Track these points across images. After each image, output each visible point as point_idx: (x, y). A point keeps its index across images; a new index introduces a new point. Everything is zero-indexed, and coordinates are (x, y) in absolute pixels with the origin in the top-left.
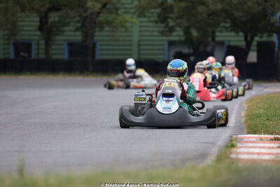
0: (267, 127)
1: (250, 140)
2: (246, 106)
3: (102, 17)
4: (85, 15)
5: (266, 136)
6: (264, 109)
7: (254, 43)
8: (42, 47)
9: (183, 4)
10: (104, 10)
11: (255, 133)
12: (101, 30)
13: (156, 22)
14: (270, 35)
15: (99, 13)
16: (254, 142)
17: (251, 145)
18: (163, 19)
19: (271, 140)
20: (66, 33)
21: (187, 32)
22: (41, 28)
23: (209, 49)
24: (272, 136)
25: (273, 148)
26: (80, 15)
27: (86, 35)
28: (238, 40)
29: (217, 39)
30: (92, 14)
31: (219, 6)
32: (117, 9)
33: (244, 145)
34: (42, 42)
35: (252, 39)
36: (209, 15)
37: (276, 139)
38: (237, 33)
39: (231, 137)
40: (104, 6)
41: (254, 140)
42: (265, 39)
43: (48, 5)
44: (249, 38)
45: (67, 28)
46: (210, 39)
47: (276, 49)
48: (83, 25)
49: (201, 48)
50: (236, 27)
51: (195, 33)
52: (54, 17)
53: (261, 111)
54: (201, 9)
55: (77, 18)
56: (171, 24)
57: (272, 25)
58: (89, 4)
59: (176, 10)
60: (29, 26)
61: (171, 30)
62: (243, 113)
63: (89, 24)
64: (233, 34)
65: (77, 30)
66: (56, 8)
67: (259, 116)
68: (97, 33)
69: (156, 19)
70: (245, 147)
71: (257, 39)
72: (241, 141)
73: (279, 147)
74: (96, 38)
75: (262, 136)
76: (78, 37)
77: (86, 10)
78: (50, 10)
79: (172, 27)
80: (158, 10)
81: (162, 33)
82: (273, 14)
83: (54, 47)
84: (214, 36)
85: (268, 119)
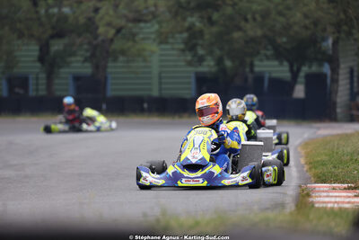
1: (322, 189)
2: (303, 152)
3: (117, 45)
4: (95, 42)
5: (340, 185)
6: (326, 155)
7: (302, 74)
8: (43, 81)
9: (215, 29)
10: (120, 35)
11: (324, 182)
12: (115, 60)
13: (182, 50)
14: (321, 65)
15: (112, 41)
16: (326, 191)
17: (325, 194)
18: (190, 46)
19: (345, 189)
20: (73, 65)
21: (220, 61)
22: (41, 59)
24: (346, 185)
25: (349, 197)
26: (89, 43)
27: (97, 67)
28: (280, 70)
29: (256, 70)
30: (103, 41)
31: (259, 33)
32: (134, 35)
33: (317, 194)
34: (43, 76)
35: (299, 70)
36: (247, 42)
38: (281, 64)
40: (119, 31)
41: (326, 189)
42: (315, 69)
43: (50, 32)
44: (295, 68)
45: (73, 59)
46: (248, 70)
47: (329, 81)
48: (93, 55)
50: (279, 54)
51: (228, 63)
52: (57, 46)
53: (324, 158)
54: (236, 35)
55: (86, 47)
56: (201, 52)
57: (324, 53)
58: (101, 30)
59: (207, 37)
60: (27, 56)
61: (201, 60)
62: (303, 161)
63: (101, 54)
64: (276, 63)
65: (86, 60)
66: (59, 35)
67: (323, 164)
68: (110, 64)
69: (182, 46)
70: (320, 197)
71: (305, 69)
72: (313, 190)
73: (355, 196)
74: (109, 70)
75: (333, 185)
76: (87, 70)
77: (96, 37)
78: (52, 37)
79: (202, 56)
80: (185, 35)
81: (190, 64)
82: (324, 39)
83: (56, 81)
84: (252, 65)
85: (335, 167)
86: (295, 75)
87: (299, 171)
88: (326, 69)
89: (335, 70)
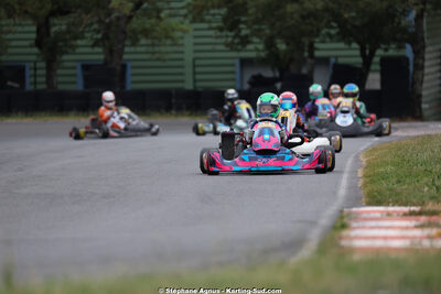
0: (397, 194)
1: (372, 215)
2: (364, 161)
3: (135, 24)
4: (107, 21)
5: (397, 209)
6: (393, 164)
7: (376, 60)
8: (42, 72)
10: (138, 12)
11: (379, 203)
12: (135, 43)
13: (221, 29)
14: (400, 47)
15: (130, 17)
16: (376, 219)
17: (373, 224)
18: (231, 24)
19: (405, 214)
20: (78, 50)
21: (270, 44)
22: (38, 43)
23: (304, 71)
24: (406, 209)
25: (407, 228)
26: (100, 22)
27: (111, 52)
28: (350, 54)
29: (317, 54)
30: (118, 18)
31: (320, 5)
32: (159, 11)
33: (361, 224)
34: (42, 64)
35: (372, 54)
36: (303, 17)
37: (412, 214)
38: (349, 43)
39: (341, 211)
40: (138, 6)
41: (378, 215)
42: (392, 52)
43: (49, 7)
44: (367, 52)
45: (79, 42)
46: (306, 54)
47: (411, 68)
48: (106, 37)
49: (293, 69)
50: (346, 35)
51: (282, 46)
52: (59, 25)
53: (389, 168)
54: (290, 8)
55: (96, 26)
56: (245, 31)
57: (404, 30)
58: (114, 3)
59: (251, 11)
60: (21, 40)
61: (245, 41)
62: (360, 173)
63: (115, 35)
64: (342, 45)
65: (95, 44)
66: (61, 12)
67: (384, 177)
68: (127, 49)
69: (221, 24)
70: (364, 227)
71: (380, 52)
72: (357, 217)
73: (416, 227)
74: (125, 57)
75: (391, 209)
76: (97, 56)
77: (109, 13)
78: (53, 14)
79: (246, 36)
80: (224, 11)
81: (231, 46)
82: (405, 13)
83: (59, 72)
84: (312, 48)
85: (399, 182)
86: (367, 61)
87: (349, 188)
88: (408, 51)
89: (419, 53)
